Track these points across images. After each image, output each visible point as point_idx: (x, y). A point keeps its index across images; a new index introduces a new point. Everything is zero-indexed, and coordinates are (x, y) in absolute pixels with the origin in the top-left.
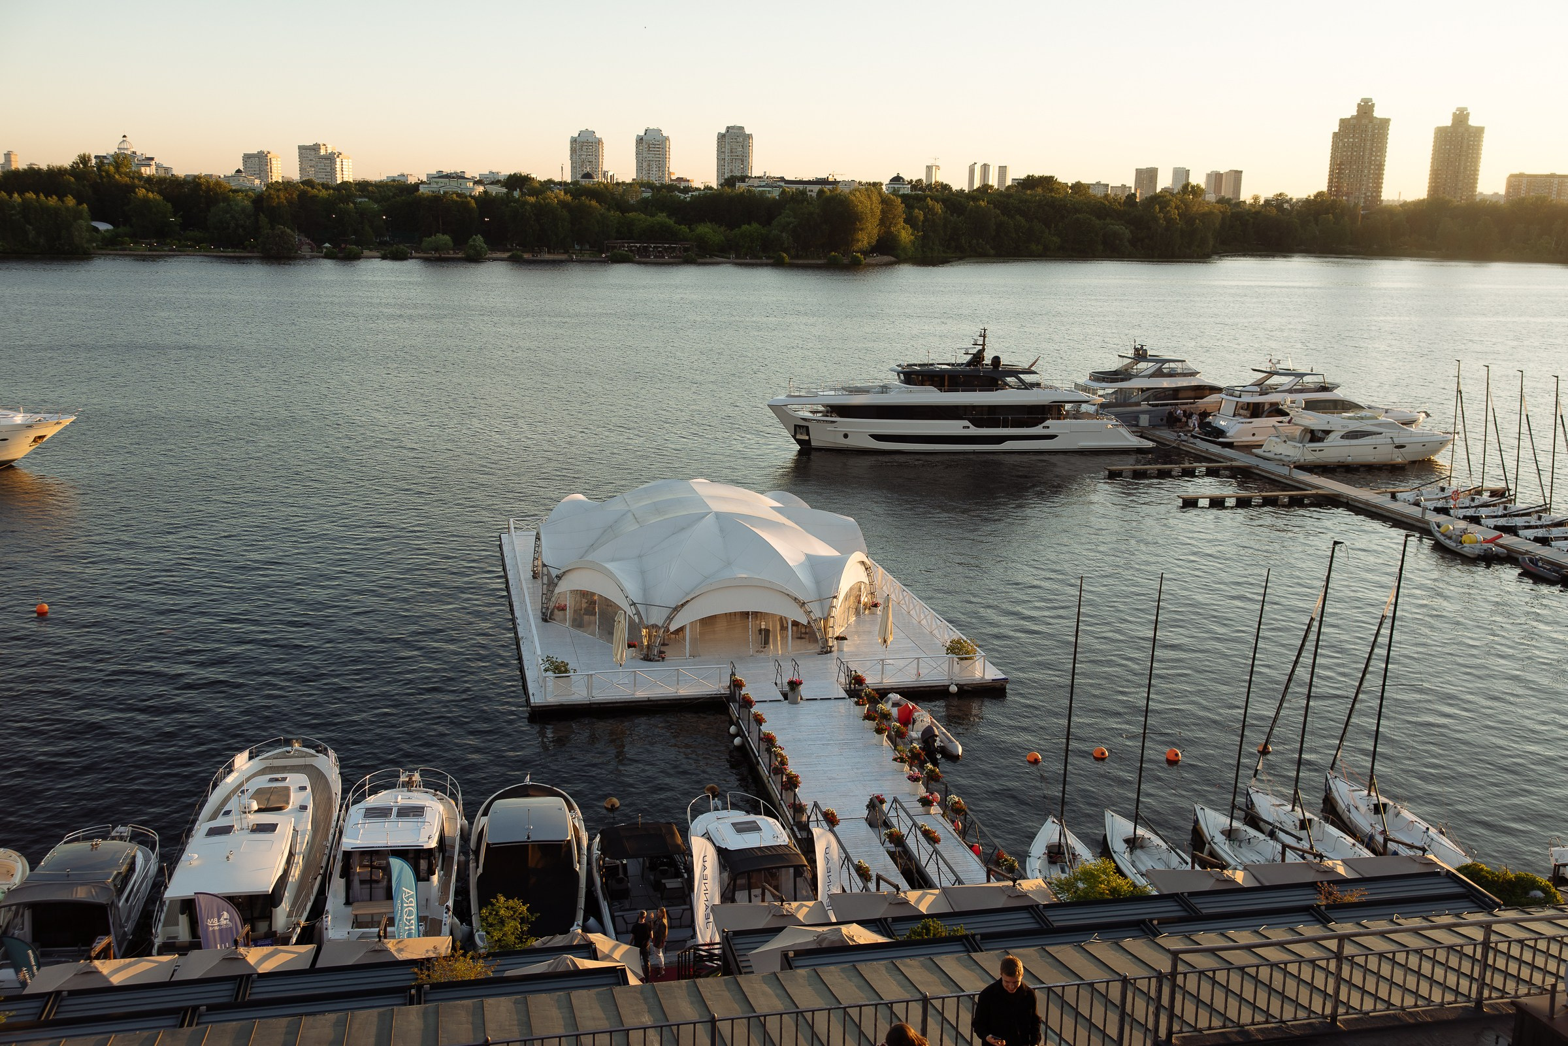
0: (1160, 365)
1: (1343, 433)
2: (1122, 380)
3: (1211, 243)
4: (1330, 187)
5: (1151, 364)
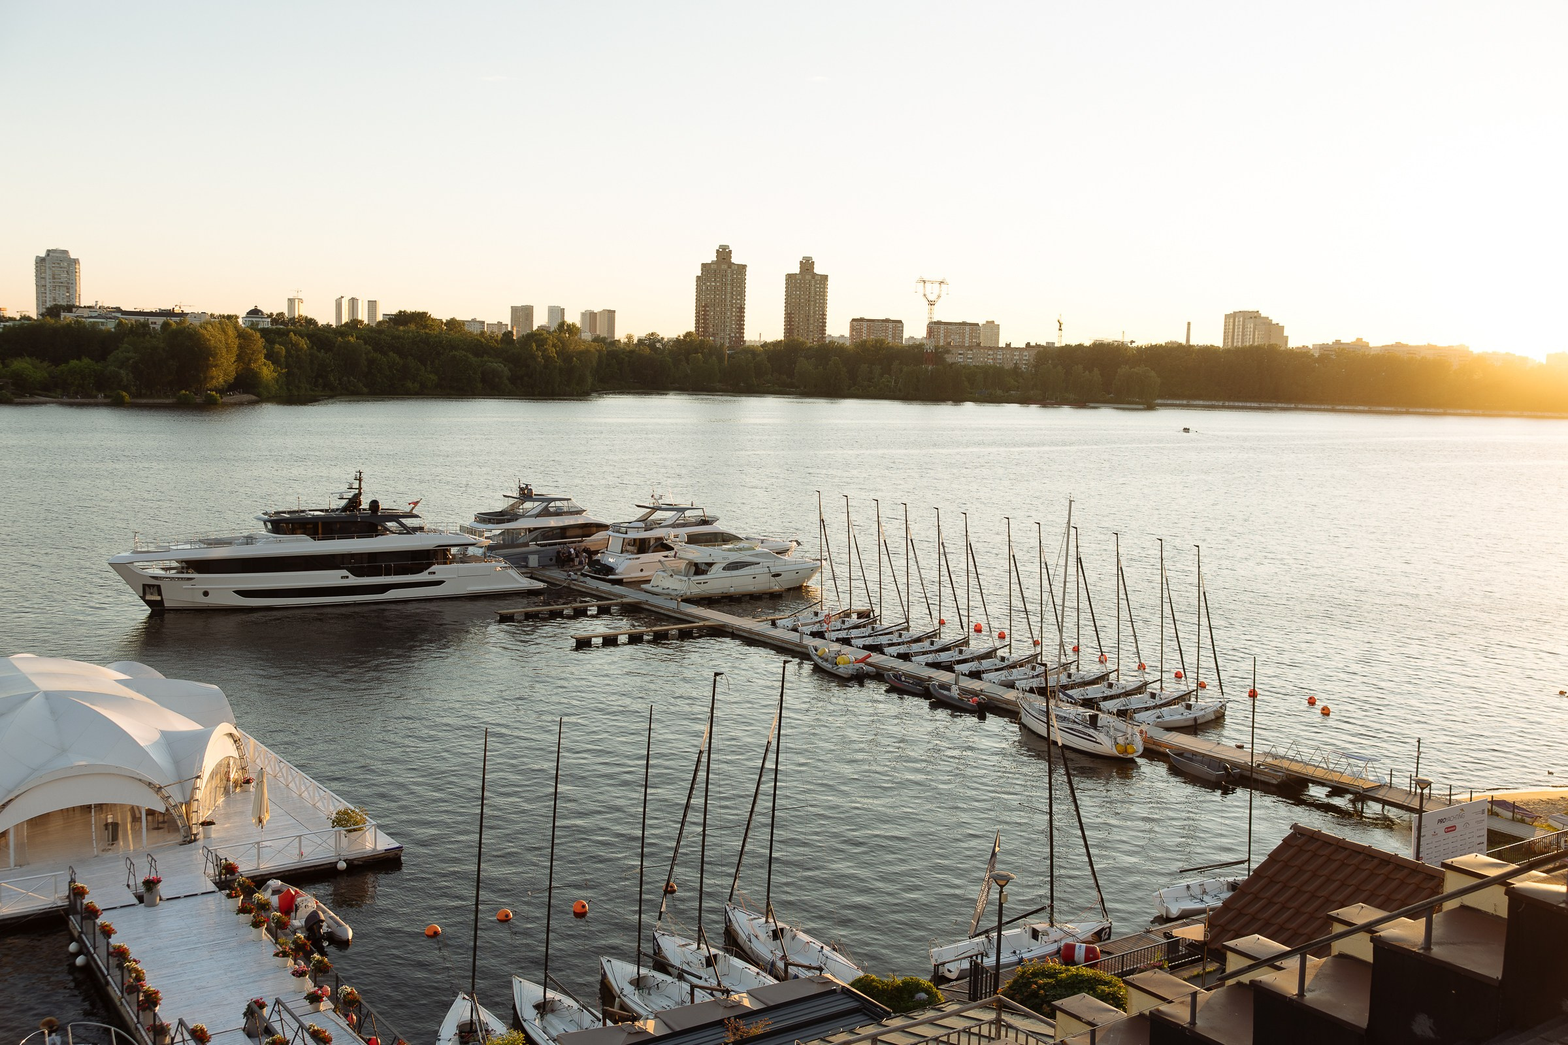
0: (546, 504)
1: (724, 565)
2: (509, 521)
3: (590, 380)
4: (697, 327)
5: (536, 504)
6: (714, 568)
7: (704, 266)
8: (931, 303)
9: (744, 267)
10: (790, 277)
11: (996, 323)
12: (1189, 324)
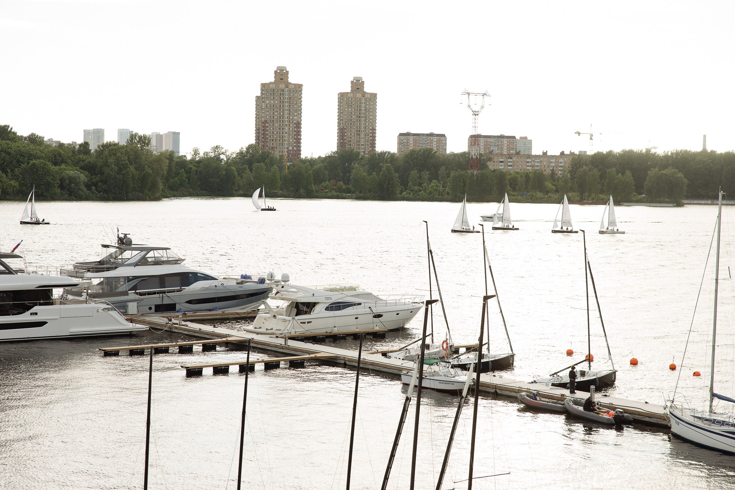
0: (144, 253)
1: (327, 305)
6: (317, 308)
7: (263, 86)
8: (476, 114)
9: (300, 86)
10: (342, 96)
11: (528, 139)
12: (705, 136)
